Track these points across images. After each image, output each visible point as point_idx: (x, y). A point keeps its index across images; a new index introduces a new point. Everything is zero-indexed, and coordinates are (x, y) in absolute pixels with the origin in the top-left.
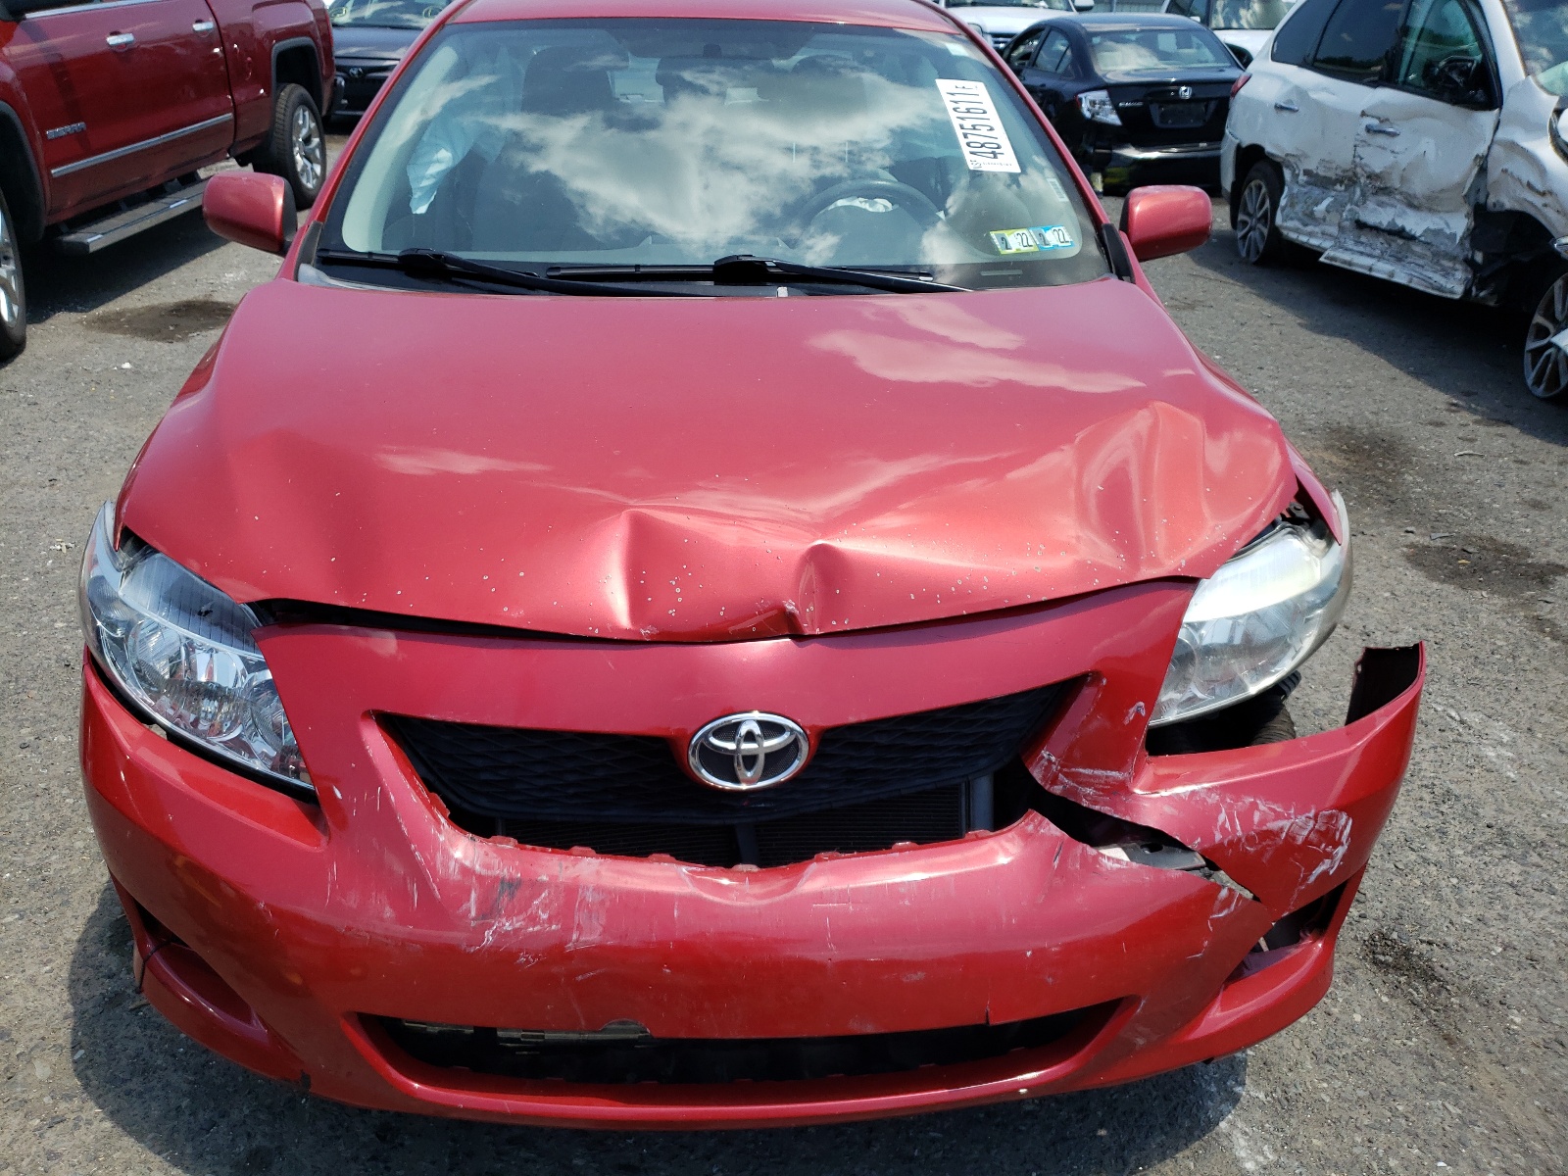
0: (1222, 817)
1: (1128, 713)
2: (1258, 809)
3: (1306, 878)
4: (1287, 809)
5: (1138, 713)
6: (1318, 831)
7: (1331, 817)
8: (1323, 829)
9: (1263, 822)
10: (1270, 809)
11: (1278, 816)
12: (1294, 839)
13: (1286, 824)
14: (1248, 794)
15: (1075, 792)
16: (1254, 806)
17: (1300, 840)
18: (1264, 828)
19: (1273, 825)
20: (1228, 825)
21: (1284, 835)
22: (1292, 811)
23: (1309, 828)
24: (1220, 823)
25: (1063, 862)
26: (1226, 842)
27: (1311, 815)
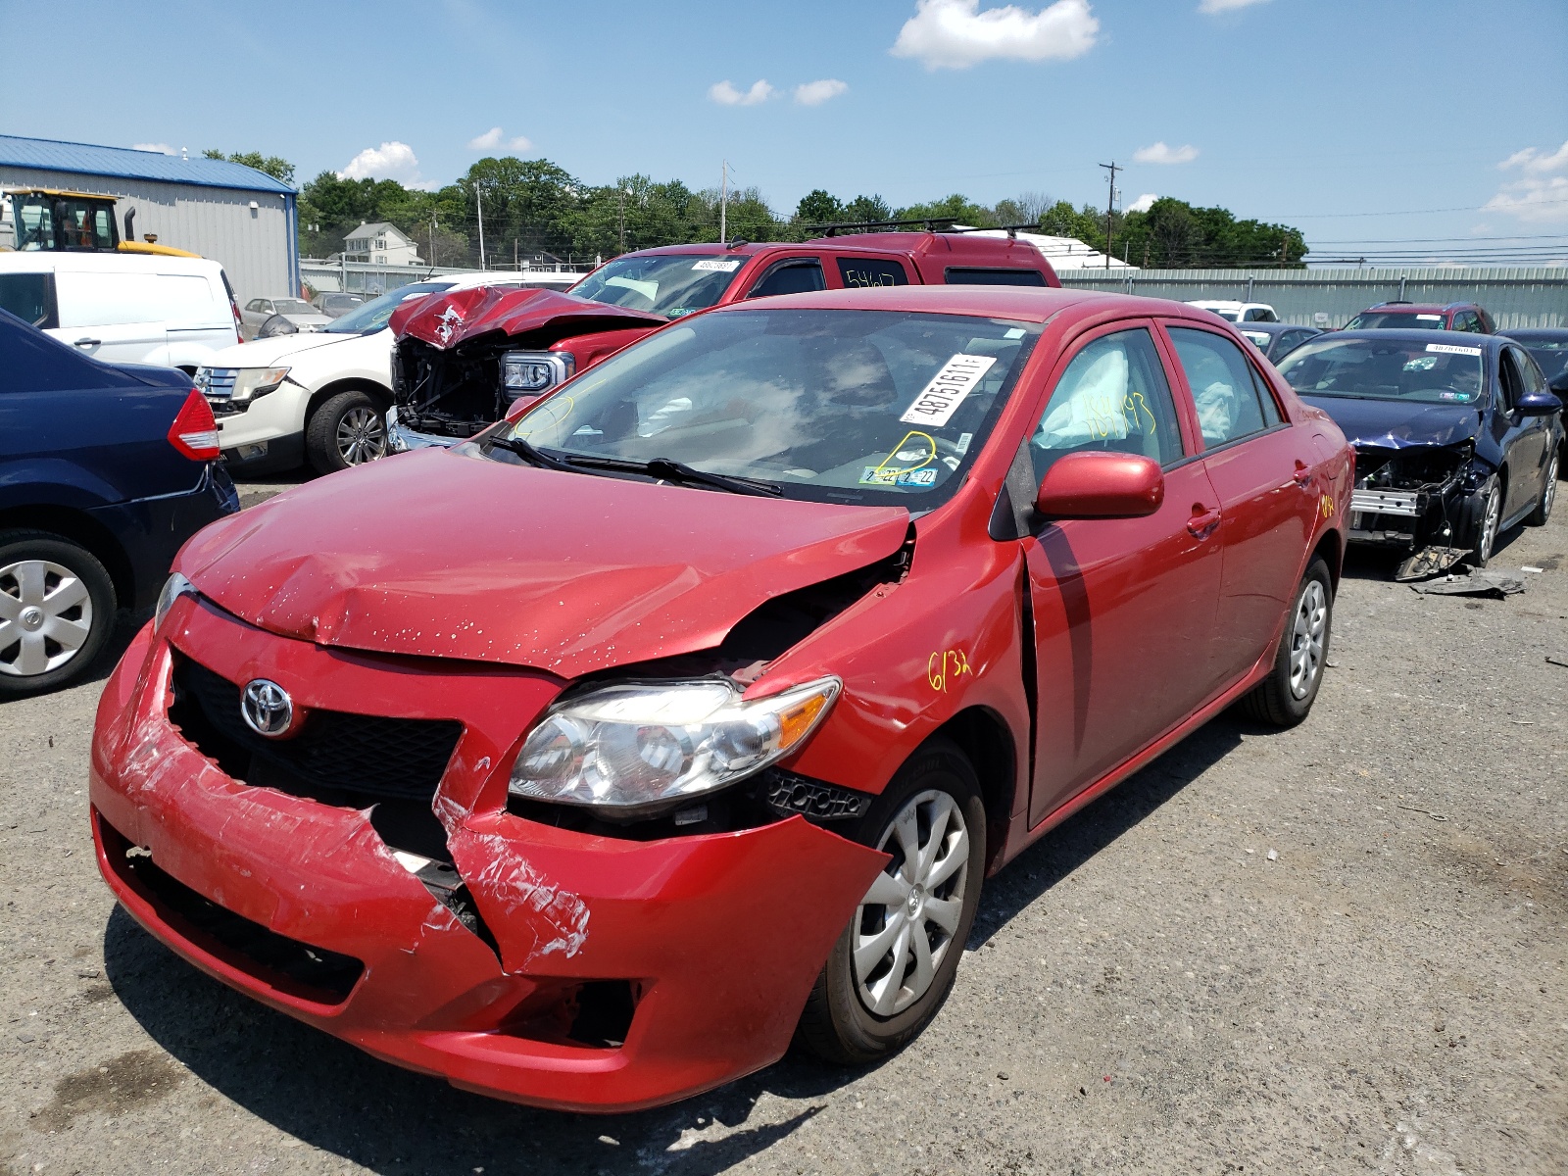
0: (495, 864)
1: (477, 762)
2: (519, 868)
3: (539, 948)
4: (538, 877)
5: (484, 766)
6: (555, 907)
7: (569, 899)
8: (560, 907)
9: (515, 879)
10: (527, 871)
11: (528, 879)
12: (534, 904)
13: (530, 888)
14: (521, 855)
15: (444, 819)
16: (519, 865)
17: (538, 909)
18: (514, 884)
19: (521, 885)
20: (493, 872)
21: (526, 897)
22: (540, 880)
23: (549, 901)
24: (489, 868)
25: (356, 836)
26: (484, 883)
27: (552, 890)
